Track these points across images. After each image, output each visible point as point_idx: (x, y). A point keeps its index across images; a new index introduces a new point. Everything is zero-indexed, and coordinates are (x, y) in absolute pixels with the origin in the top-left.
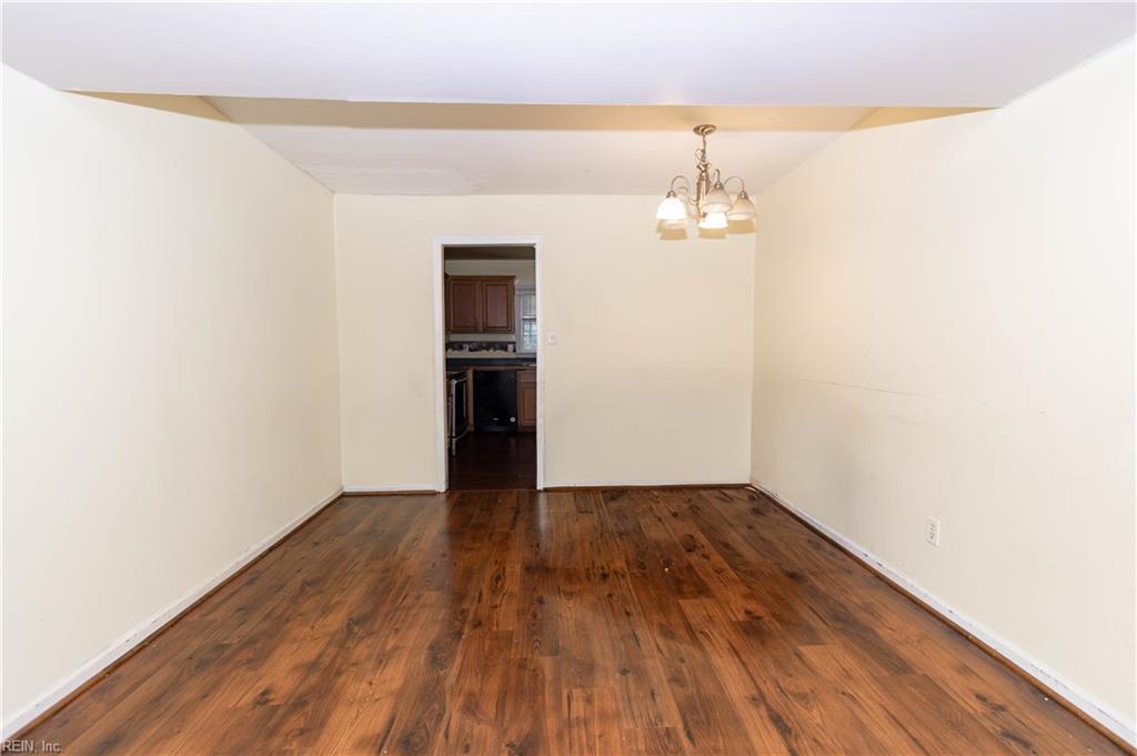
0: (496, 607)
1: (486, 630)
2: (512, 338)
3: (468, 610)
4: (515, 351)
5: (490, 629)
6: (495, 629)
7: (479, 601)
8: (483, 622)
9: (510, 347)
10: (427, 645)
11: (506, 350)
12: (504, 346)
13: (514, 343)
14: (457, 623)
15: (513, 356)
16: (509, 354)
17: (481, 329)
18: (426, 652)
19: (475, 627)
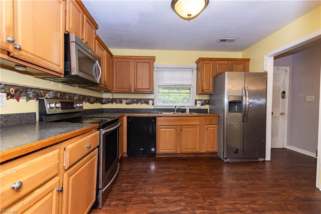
2: (151, 96)
4: (153, 104)
9: (151, 102)
11: (148, 103)
12: (147, 102)
13: (153, 100)
15: (152, 107)
16: (150, 106)
17: (133, 91)
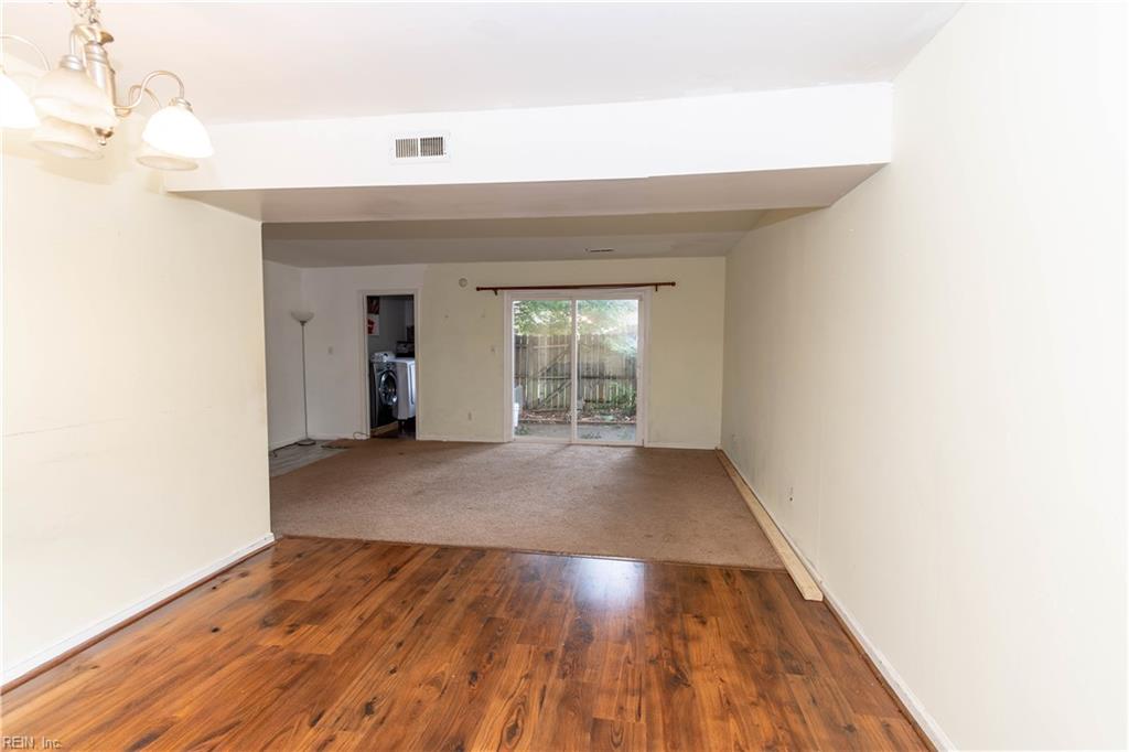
0: (527, 676)
1: (542, 649)
3: (558, 677)
5: (538, 649)
6: (533, 648)
7: (545, 687)
8: (543, 658)
10: (595, 641)
14: (570, 660)
18: (595, 635)
19: (552, 652)
